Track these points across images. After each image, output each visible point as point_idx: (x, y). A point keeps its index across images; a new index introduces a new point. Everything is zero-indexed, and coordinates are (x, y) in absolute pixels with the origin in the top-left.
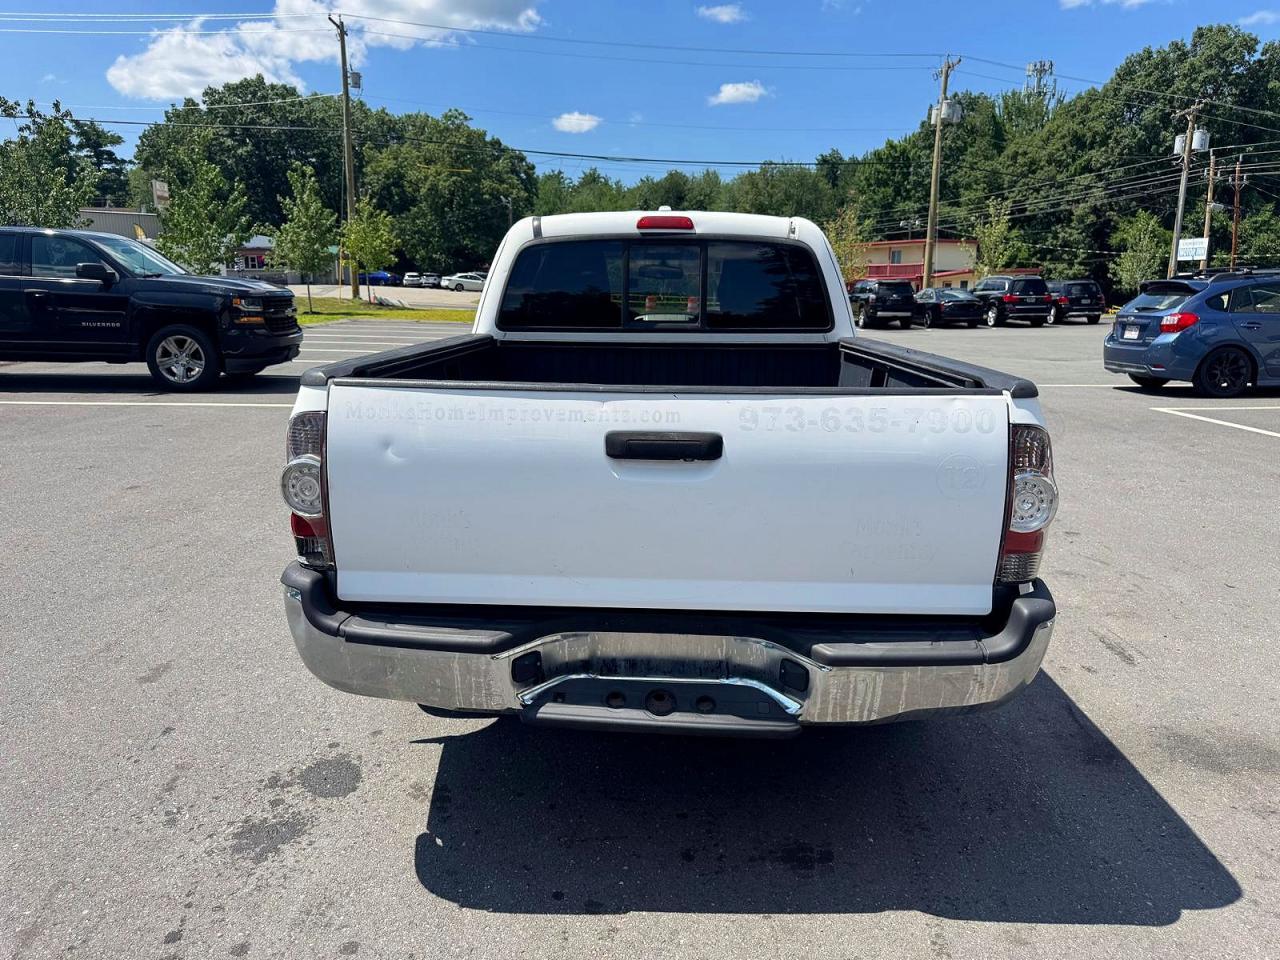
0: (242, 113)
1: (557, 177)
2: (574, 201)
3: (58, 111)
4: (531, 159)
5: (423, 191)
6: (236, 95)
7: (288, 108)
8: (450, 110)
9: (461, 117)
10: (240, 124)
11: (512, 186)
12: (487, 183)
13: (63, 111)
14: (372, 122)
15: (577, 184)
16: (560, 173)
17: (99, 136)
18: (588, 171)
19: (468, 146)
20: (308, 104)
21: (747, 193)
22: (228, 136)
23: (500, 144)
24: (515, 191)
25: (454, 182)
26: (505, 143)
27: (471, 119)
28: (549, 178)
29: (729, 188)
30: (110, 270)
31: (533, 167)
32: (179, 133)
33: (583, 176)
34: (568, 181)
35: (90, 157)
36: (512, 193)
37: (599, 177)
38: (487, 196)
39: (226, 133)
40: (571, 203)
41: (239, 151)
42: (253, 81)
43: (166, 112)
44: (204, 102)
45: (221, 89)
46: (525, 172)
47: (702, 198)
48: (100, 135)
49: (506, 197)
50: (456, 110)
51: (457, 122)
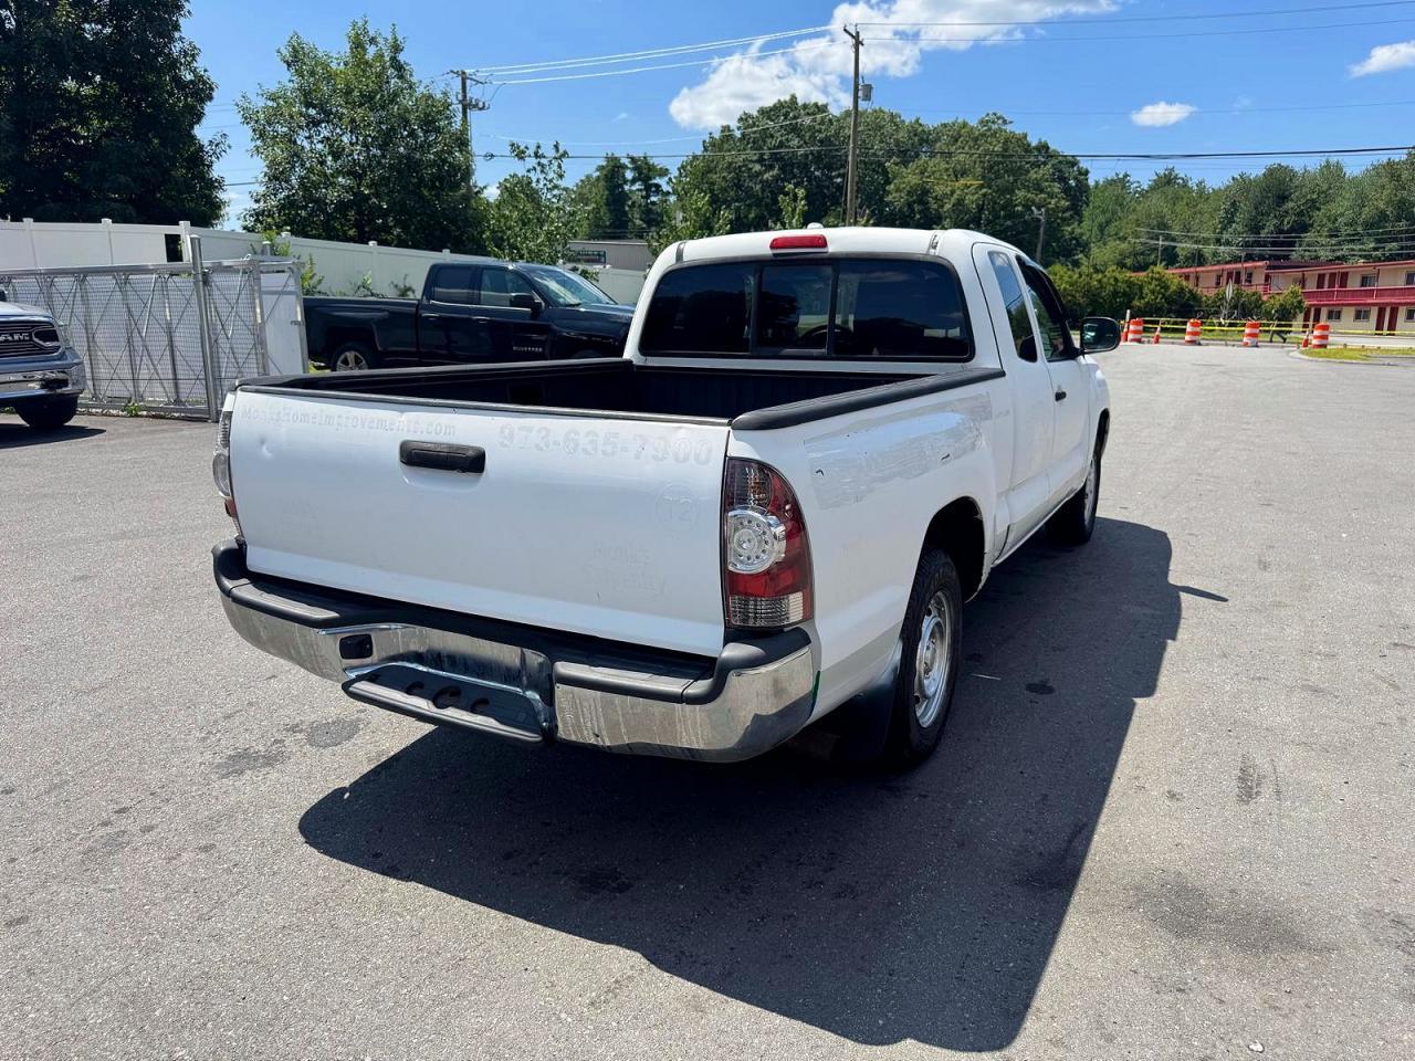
0: (772, 136)
1: (1121, 182)
2: (1139, 208)
3: (557, 151)
4: (1084, 164)
5: (947, 207)
6: (769, 118)
7: (817, 127)
8: (988, 115)
9: (1000, 122)
10: (770, 149)
11: (1051, 196)
12: (1021, 194)
13: (561, 151)
14: (902, 135)
15: (1146, 187)
16: (1126, 175)
17: (649, 170)
18: (1162, 172)
19: (1005, 153)
20: (838, 121)
21: (1383, 187)
22: (757, 161)
23: (1048, 148)
24: (1053, 201)
25: (984, 195)
26: (1052, 147)
27: (1011, 122)
28: (1111, 183)
29: (1355, 182)
30: (538, 300)
31: (1087, 172)
32: (713, 161)
33: (1156, 177)
34: (1136, 185)
35: (641, 190)
36: (1050, 203)
37: (1176, 178)
38: (1020, 208)
39: (755, 158)
40: (1134, 210)
41: (766, 176)
42: (786, 102)
43: (704, 142)
44: (739, 128)
45: (755, 114)
46: (1075, 178)
47: (1315, 196)
48: (651, 168)
49: (1039, 208)
50: (995, 114)
51: (995, 127)
